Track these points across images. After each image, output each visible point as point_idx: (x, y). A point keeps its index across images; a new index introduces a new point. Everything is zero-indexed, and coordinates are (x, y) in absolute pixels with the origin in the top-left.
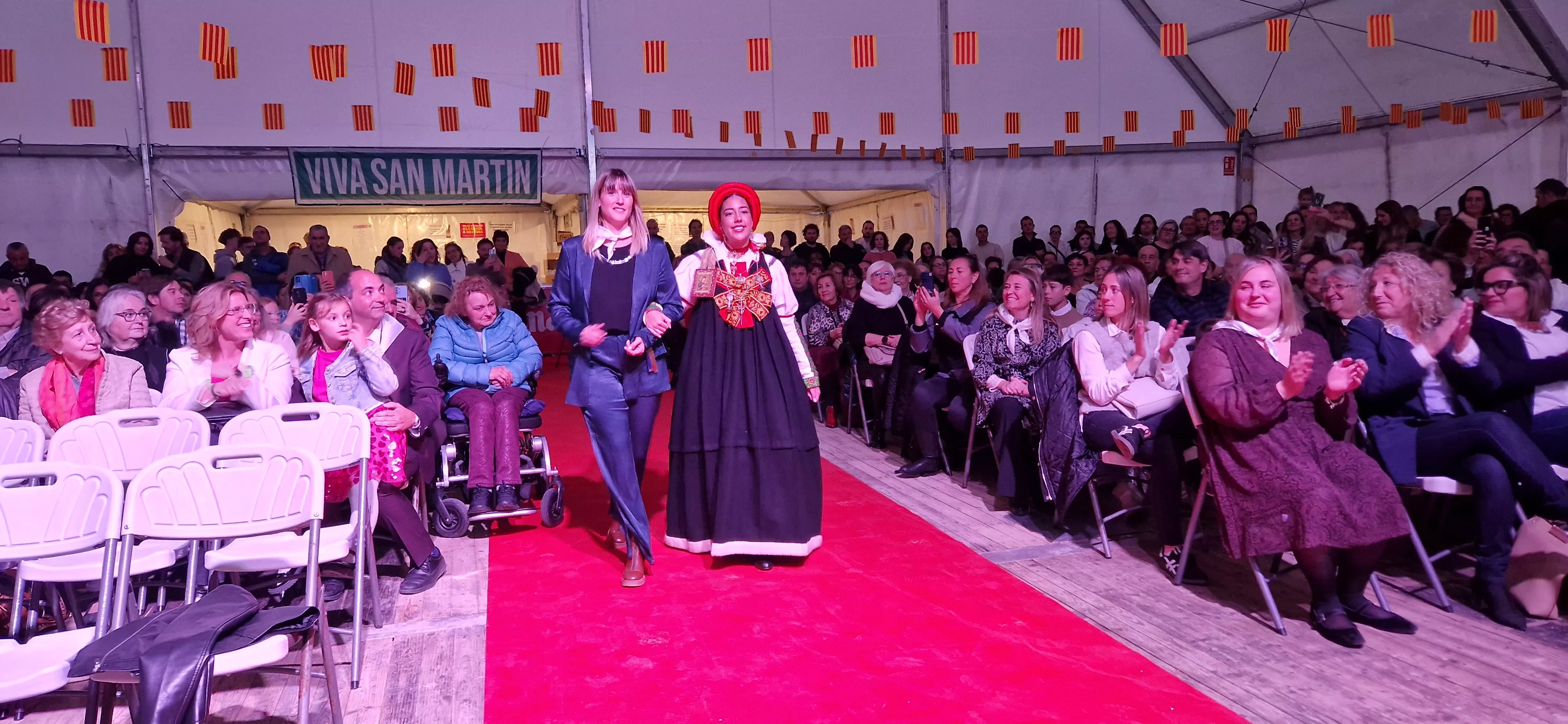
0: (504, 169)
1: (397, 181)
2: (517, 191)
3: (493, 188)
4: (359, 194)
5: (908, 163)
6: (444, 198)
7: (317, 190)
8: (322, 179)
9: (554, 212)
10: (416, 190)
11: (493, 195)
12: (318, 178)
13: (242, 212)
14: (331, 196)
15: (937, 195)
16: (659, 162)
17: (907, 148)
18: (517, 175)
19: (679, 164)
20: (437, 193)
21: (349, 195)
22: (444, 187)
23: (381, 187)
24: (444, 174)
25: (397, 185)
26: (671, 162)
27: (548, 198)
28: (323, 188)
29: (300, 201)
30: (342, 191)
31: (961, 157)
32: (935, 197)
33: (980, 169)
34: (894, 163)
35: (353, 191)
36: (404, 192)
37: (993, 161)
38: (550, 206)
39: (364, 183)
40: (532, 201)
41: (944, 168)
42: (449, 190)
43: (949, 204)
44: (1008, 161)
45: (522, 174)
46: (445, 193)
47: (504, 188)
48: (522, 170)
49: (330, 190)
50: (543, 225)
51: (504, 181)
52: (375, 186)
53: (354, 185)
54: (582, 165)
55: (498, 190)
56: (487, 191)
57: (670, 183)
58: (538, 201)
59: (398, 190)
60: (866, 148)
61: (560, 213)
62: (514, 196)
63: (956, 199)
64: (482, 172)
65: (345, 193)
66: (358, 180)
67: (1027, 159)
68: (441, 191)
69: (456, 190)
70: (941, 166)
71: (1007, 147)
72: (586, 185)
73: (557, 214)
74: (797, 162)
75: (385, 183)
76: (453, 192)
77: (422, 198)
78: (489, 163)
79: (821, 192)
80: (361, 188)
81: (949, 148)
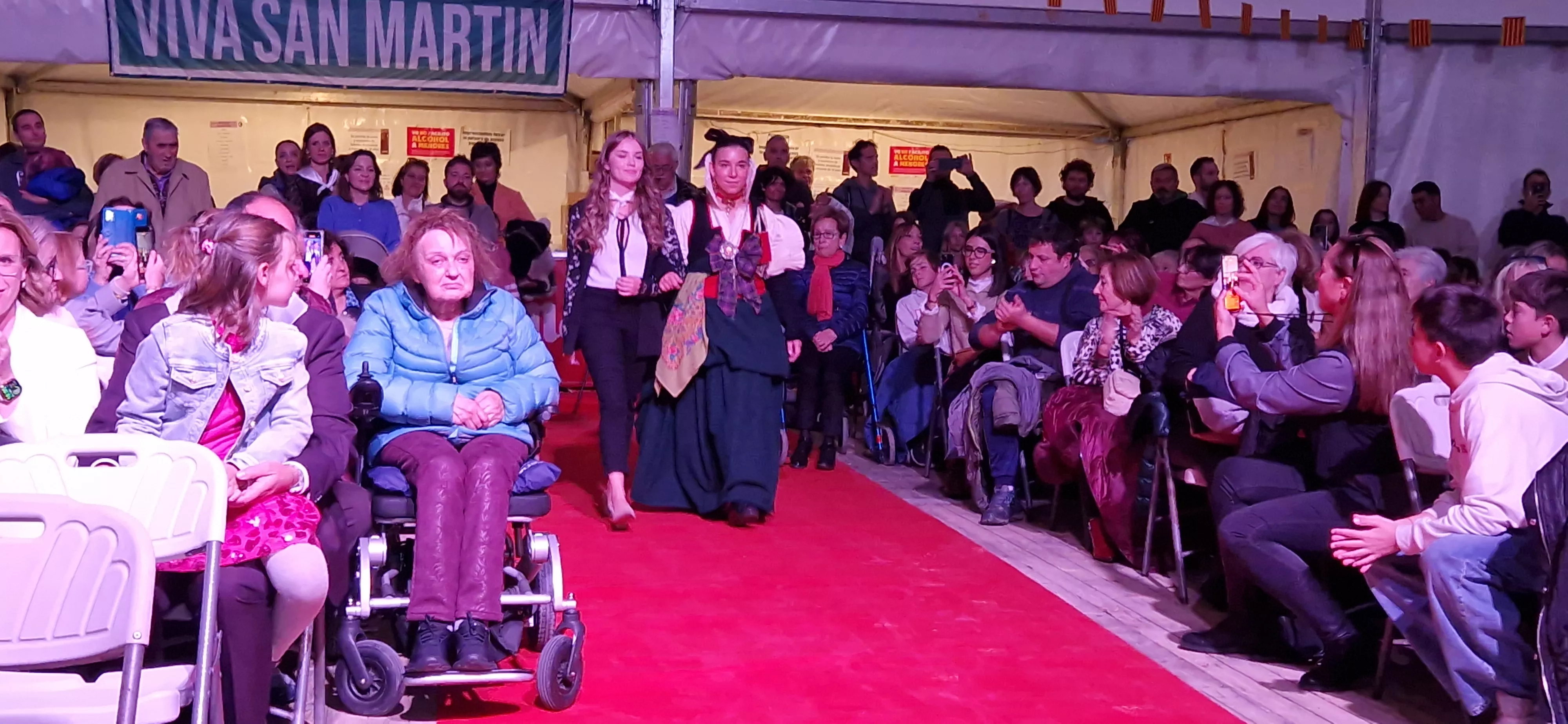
0: (498, 24)
1: (299, 37)
2: (522, 67)
3: (476, 60)
4: (227, 62)
5: (1290, 48)
6: (384, 74)
7: (151, 49)
8: (162, 29)
9: (588, 114)
10: (332, 56)
11: (476, 74)
12: (154, 28)
13: (10, 84)
14: (178, 62)
15: (1349, 112)
16: (796, 24)
17: (1292, 17)
18: (523, 35)
19: (832, 30)
20: (371, 63)
21: (208, 61)
22: (385, 53)
23: (268, 47)
24: (385, 27)
25: (299, 46)
26: (817, 25)
27: (581, 86)
28: (163, 46)
29: (119, 68)
30: (197, 53)
31: (1403, 41)
32: (1344, 116)
33: (1440, 67)
34: (1265, 48)
35: (218, 54)
36: (310, 61)
37: (1468, 51)
38: (579, 101)
39: (238, 39)
40: (547, 89)
41: (1366, 61)
42: (393, 60)
43: (1372, 131)
44: (1498, 50)
45: (533, 35)
46: (385, 65)
47: (497, 60)
48: (533, 26)
49: (174, 50)
50: (565, 137)
51: (498, 47)
52: (258, 45)
53: (219, 44)
54: (647, 23)
55: (486, 64)
56: (465, 66)
57: (815, 66)
58: (559, 89)
59: (300, 55)
60: (1213, 13)
61: (600, 115)
62: (515, 77)
63: (1388, 123)
64: (457, 28)
65: (202, 57)
66: (226, 34)
67: (1538, 49)
68: (378, 62)
69: (407, 61)
70: (1359, 57)
71: (1499, 22)
72: (652, 64)
73: (594, 117)
74: (1066, 36)
75: (275, 42)
76: (400, 65)
77: (344, 73)
78: (471, 12)
79: (1109, 95)
80: (231, 48)
81: (1379, 20)
